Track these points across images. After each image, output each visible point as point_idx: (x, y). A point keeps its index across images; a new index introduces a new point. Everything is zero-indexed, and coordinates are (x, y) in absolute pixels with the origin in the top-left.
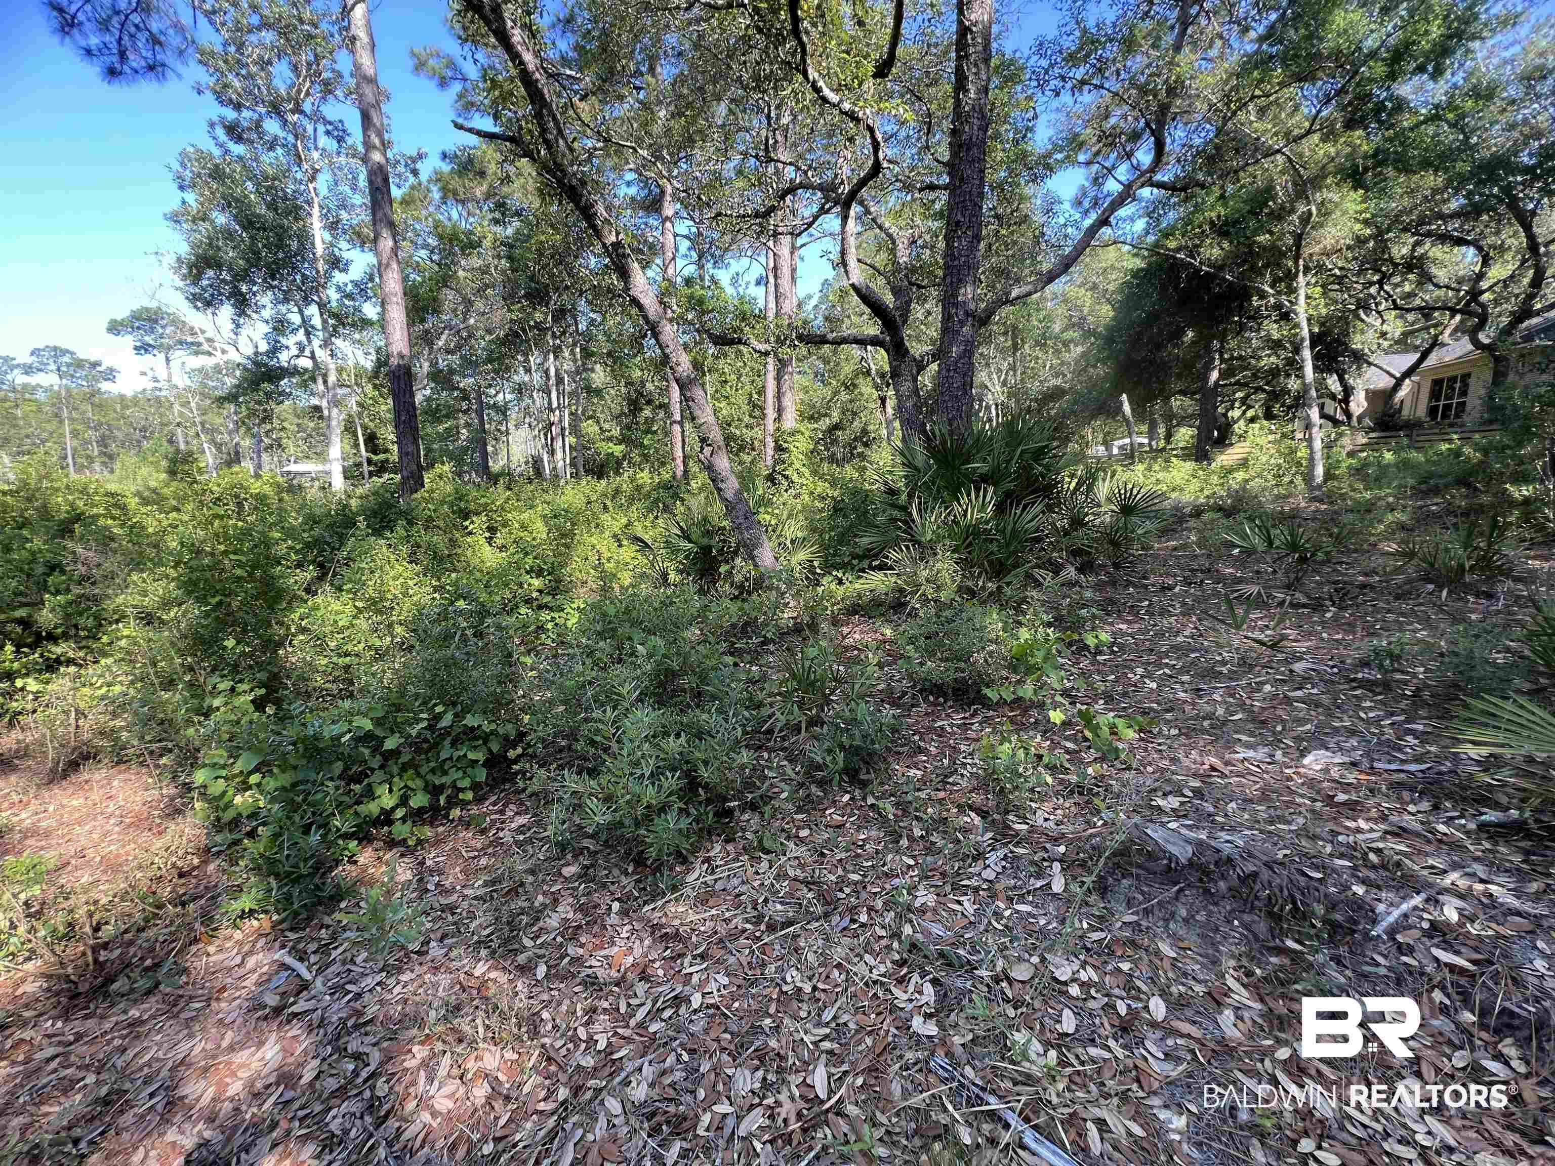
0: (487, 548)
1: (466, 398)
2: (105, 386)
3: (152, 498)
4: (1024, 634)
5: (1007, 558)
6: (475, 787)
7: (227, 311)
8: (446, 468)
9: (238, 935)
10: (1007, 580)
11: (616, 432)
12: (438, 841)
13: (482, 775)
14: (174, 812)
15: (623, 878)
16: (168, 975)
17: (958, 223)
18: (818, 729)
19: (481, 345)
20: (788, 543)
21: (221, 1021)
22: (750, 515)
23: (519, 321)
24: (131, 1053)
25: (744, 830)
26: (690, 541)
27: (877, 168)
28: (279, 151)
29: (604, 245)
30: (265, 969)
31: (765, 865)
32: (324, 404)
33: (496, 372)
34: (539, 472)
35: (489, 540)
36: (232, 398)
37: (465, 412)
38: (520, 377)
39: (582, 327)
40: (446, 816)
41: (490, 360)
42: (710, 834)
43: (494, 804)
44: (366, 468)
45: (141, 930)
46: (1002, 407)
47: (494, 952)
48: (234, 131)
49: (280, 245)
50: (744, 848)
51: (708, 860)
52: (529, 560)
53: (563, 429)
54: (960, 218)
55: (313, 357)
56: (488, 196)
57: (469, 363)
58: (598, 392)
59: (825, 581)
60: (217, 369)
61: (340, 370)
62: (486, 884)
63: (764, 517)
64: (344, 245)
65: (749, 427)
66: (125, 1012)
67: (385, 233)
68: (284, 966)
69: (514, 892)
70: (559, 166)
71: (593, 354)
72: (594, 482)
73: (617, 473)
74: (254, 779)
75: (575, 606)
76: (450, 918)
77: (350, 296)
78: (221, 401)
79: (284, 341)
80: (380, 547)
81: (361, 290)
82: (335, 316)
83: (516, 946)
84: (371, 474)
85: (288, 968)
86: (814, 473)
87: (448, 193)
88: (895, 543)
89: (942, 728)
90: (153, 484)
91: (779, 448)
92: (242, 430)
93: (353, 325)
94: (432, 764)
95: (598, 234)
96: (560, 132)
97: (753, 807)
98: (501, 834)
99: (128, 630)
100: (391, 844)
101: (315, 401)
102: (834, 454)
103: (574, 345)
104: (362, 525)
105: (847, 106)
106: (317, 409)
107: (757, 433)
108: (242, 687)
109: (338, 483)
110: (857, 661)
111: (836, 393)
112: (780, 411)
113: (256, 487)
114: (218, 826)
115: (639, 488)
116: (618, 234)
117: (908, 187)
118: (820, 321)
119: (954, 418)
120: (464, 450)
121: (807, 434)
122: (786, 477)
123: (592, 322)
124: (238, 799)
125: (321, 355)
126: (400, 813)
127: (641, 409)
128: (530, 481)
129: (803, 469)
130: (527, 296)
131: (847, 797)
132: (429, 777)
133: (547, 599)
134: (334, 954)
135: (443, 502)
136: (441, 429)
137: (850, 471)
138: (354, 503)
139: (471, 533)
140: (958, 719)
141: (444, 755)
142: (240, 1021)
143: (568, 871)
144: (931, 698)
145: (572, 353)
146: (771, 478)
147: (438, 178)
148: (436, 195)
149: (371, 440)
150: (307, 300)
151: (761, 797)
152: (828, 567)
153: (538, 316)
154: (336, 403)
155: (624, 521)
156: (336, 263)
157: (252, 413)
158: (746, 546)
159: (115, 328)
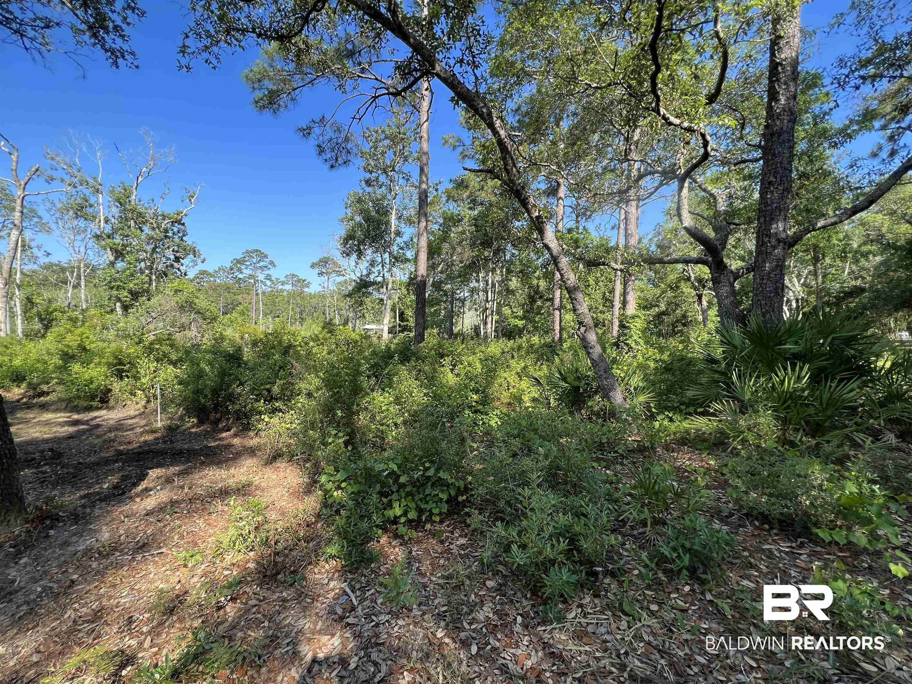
0: (450, 375)
1: (446, 295)
2: (306, 290)
3: (315, 339)
4: (851, 488)
5: (825, 421)
6: (440, 514)
7: (354, 256)
8: (435, 331)
9: (327, 566)
10: (826, 438)
11: (520, 313)
12: (419, 542)
13: (445, 508)
14: (308, 490)
15: (523, 599)
16: (299, 579)
17: (770, 183)
18: (661, 528)
19: (456, 268)
20: (632, 389)
21: (317, 614)
22: (608, 370)
23: (477, 256)
24: (282, 616)
25: (607, 591)
26: (566, 382)
27: (706, 155)
28: (384, 188)
29: (531, 218)
30: (337, 591)
31: (624, 625)
32: (385, 298)
33: (461, 282)
34: (477, 334)
35: (452, 370)
36: (350, 295)
37: (445, 302)
38: (473, 284)
39: (508, 257)
40: (423, 528)
41: (460, 276)
42: (582, 586)
43: (448, 526)
44: (398, 329)
45: (291, 550)
46: (802, 302)
47: (447, 625)
48: (368, 183)
49: (378, 228)
50: (607, 605)
51: (580, 606)
52: (473, 384)
53: (493, 311)
54: (772, 179)
55: (383, 277)
56: (469, 197)
57: (450, 278)
58: (512, 292)
59: (659, 418)
60: (345, 282)
61: (393, 282)
62: (443, 577)
63: (616, 372)
64: (403, 225)
65: (602, 312)
66: (282, 592)
67: (423, 220)
68: (345, 593)
69: (458, 587)
70: (512, 181)
71: (512, 272)
72: (506, 341)
73: (521, 337)
74: (343, 485)
75: (495, 413)
76: (424, 592)
77: (402, 248)
78: (346, 296)
79: (373, 269)
80: (403, 371)
81: (407, 245)
82: (395, 258)
83: (459, 626)
84: (400, 331)
85: (347, 595)
86: (647, 343)
87: (449, 197)
88: (717, 398)
89: (770, 550)
90: (316, 332)
91: (622, 326)
92: (351, 310)
93: (402, 261)
94: (421, 496)
95: (528, 212)
96: (514, 165)
97: (613, 574)
98: (451, 547)
99: (302, 399)
100: (396, 536)
101: (382, 296)
102: (661, 330)
103: (502, 267)
104: (396, 358)
105: (686, 124)
106: (382, 300)
107: (609, 316)
108: (341, 434)
109: (386, 336)
110: (689, 482)
111: (663, 292)
112: (624, 303)
113: (354, 336)
114: (325, 504)
115: (532, 346)
116: (539, 211)
117: (724, 162)
118: (653, 248)
119: (767, 312)
120: (442, 321)
121: (643, 318)
122: (627, 345)
123: (513, 255)
124: (335, 494)
125: (387, 275)
126: (403, 520)
127: (536, 301)
128: (472, 338)
129: (639, 340)
130: (482, 244)
131: (687, 588)
132: (419, 502)
133: (480, 407)
134: (368, 594)
135: (432, 349)
136: (432, 310)
137: (674, 343)
138: (393, 346)
139: (443, 366)
140: (785, 546)
141: (428, 492)
142: (325, 617)
143: (490, 584)
144: (757, 523)
145: (501, 272)
146: (616, 345)
147: (447, 191)
148: (444, 199)
149: (402, 314)
150: (385, 252)
151: (619, 569)
152: (662, 408)
153: (486, 253)
154: (390, 298)
155: (523, 365)
156: (398, 234)
157: (356, 302)
158: (604, 389)
159: (313, 266)
